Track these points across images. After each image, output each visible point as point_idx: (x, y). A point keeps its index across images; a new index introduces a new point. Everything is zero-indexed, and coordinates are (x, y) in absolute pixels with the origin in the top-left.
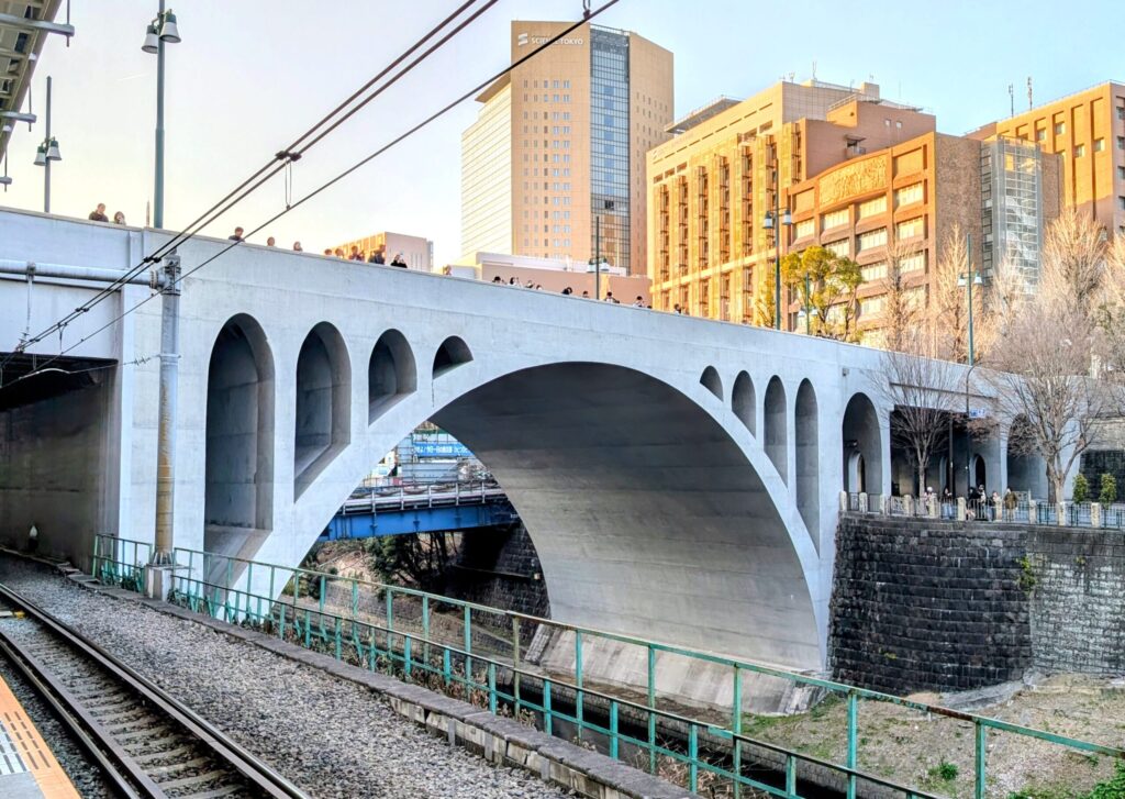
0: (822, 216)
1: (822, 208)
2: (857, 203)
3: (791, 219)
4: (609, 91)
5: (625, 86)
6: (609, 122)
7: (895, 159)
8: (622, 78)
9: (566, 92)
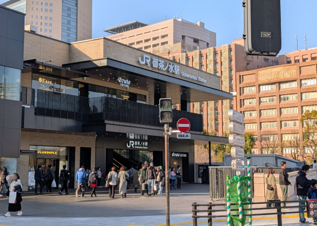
0: (259, 85)
1: (260, 83)
2: (280, 83)
3: (242, 85)
4: (69, 9)
5: (75, 8)
6: (69, 23)
7: (300, 67)
8: (74, 4)
9: (51, 8)
